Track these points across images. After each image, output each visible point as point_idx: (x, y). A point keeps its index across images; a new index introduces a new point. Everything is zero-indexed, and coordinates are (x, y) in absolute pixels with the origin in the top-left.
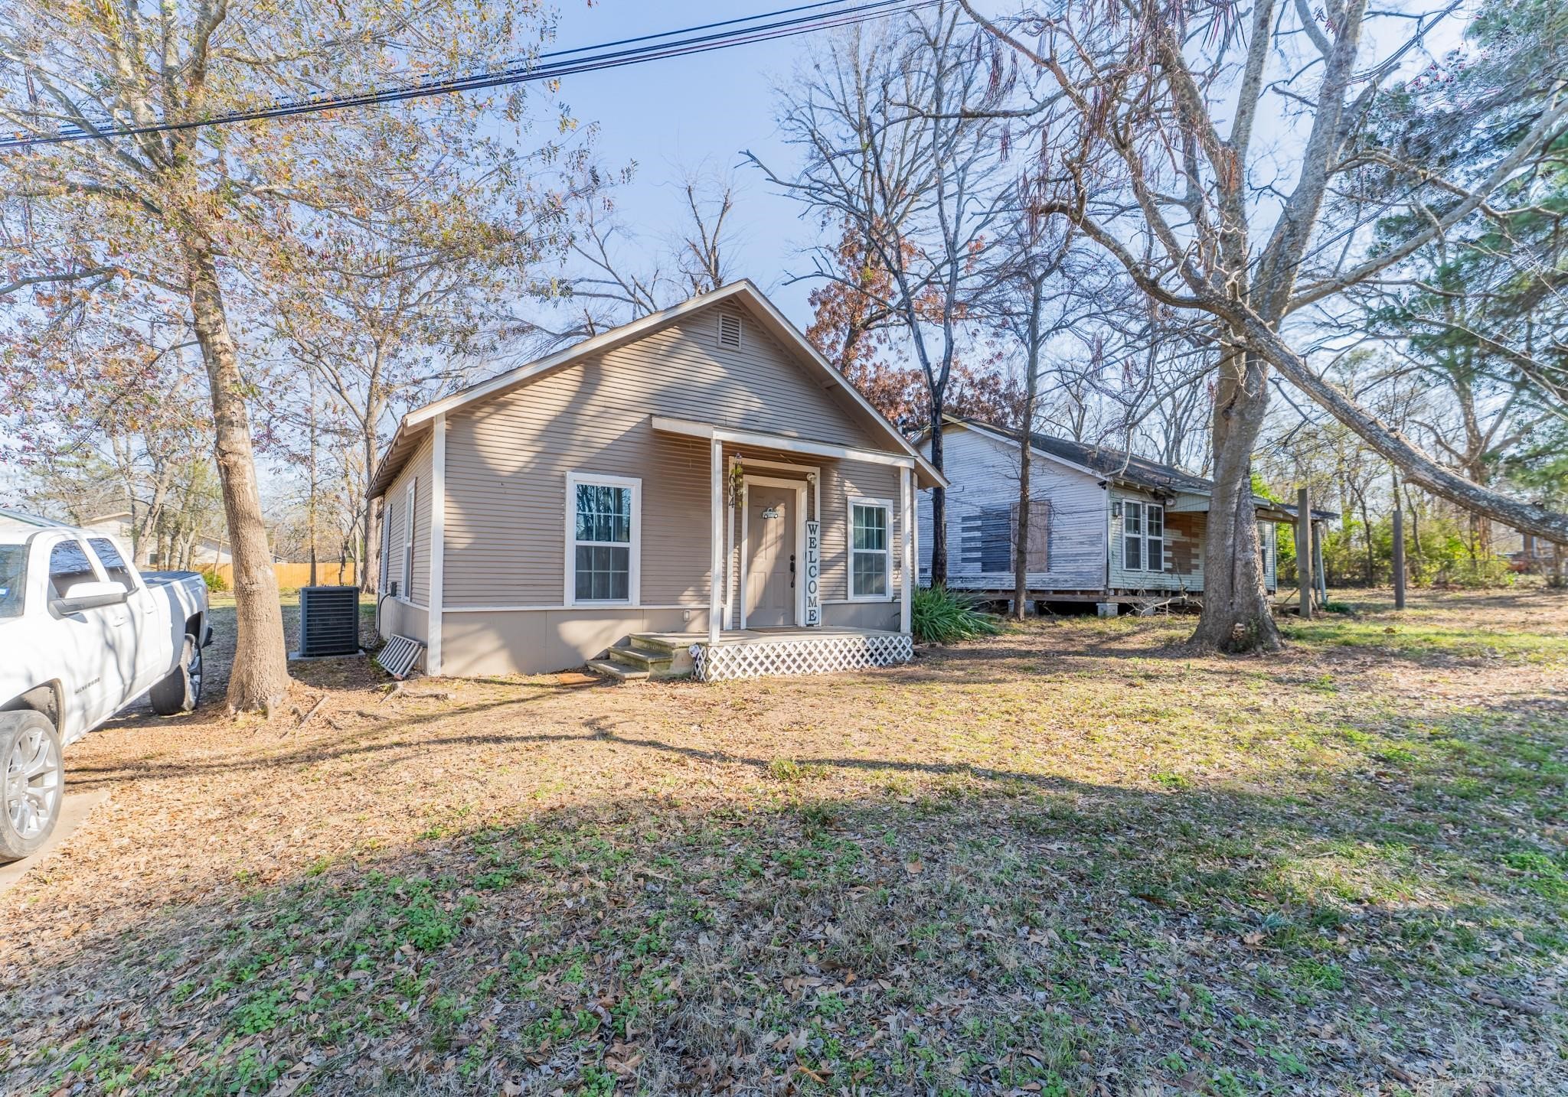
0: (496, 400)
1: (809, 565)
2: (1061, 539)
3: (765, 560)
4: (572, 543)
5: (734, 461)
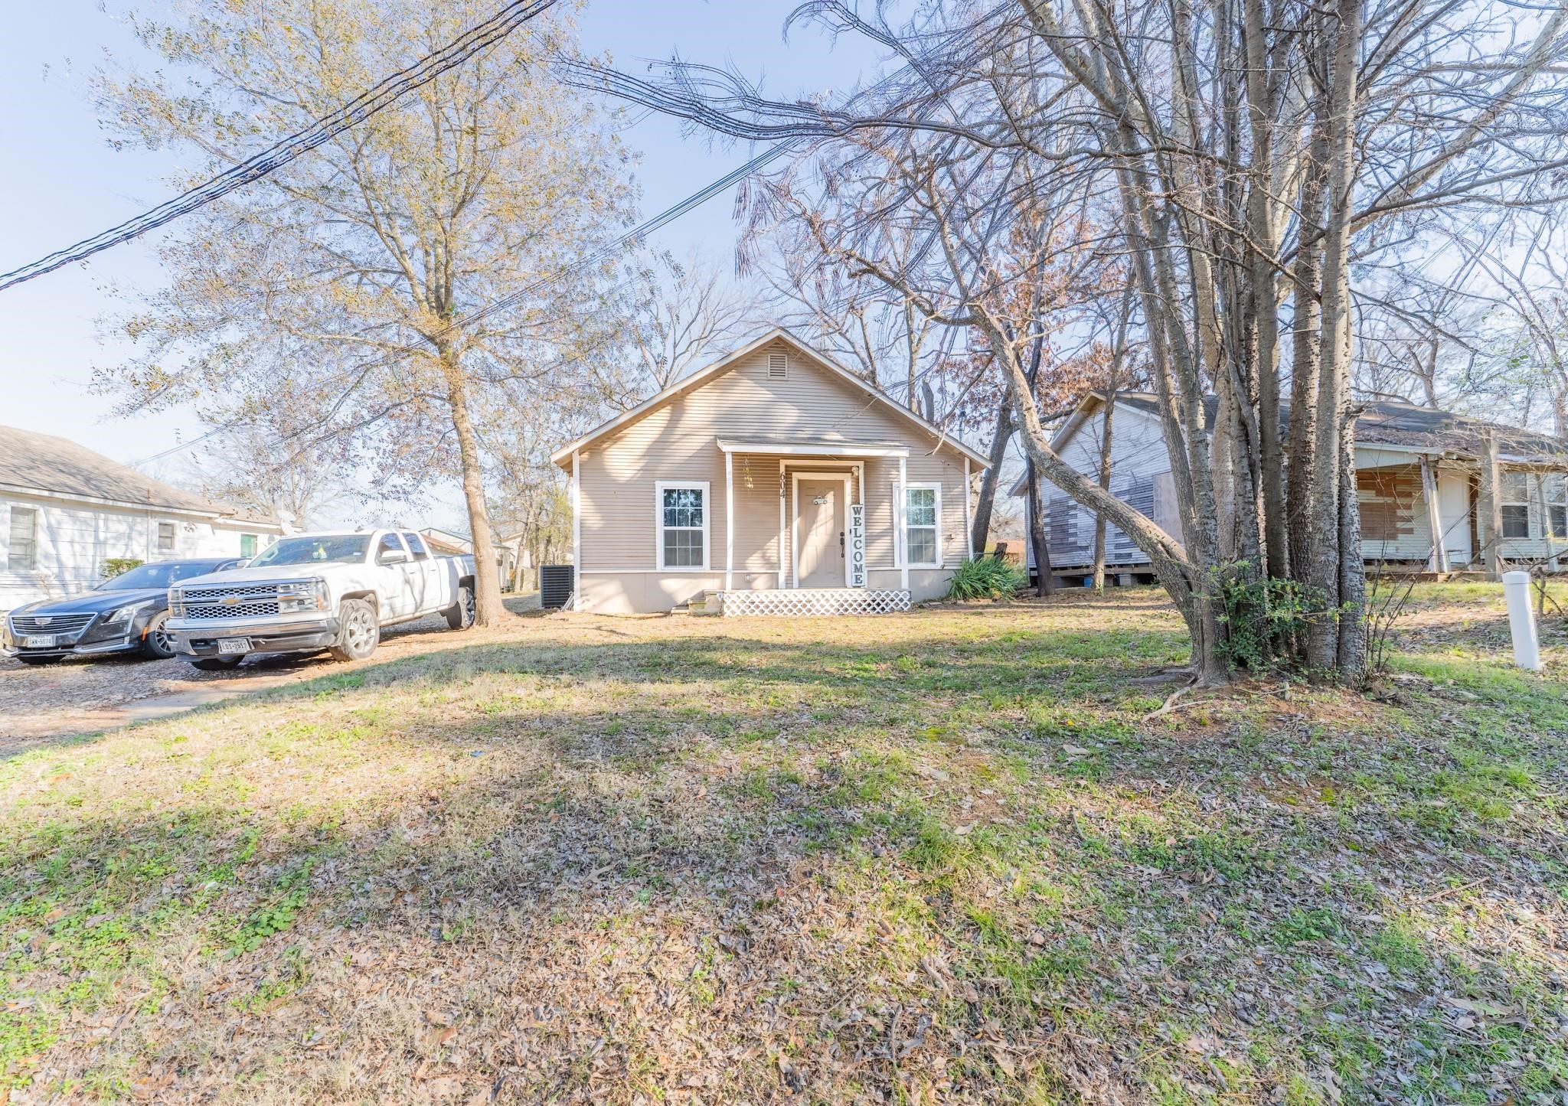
0: (613, 435)
1: (855, 539)
3: (818, 538)
4: (660, 528)
5: (783, 463)
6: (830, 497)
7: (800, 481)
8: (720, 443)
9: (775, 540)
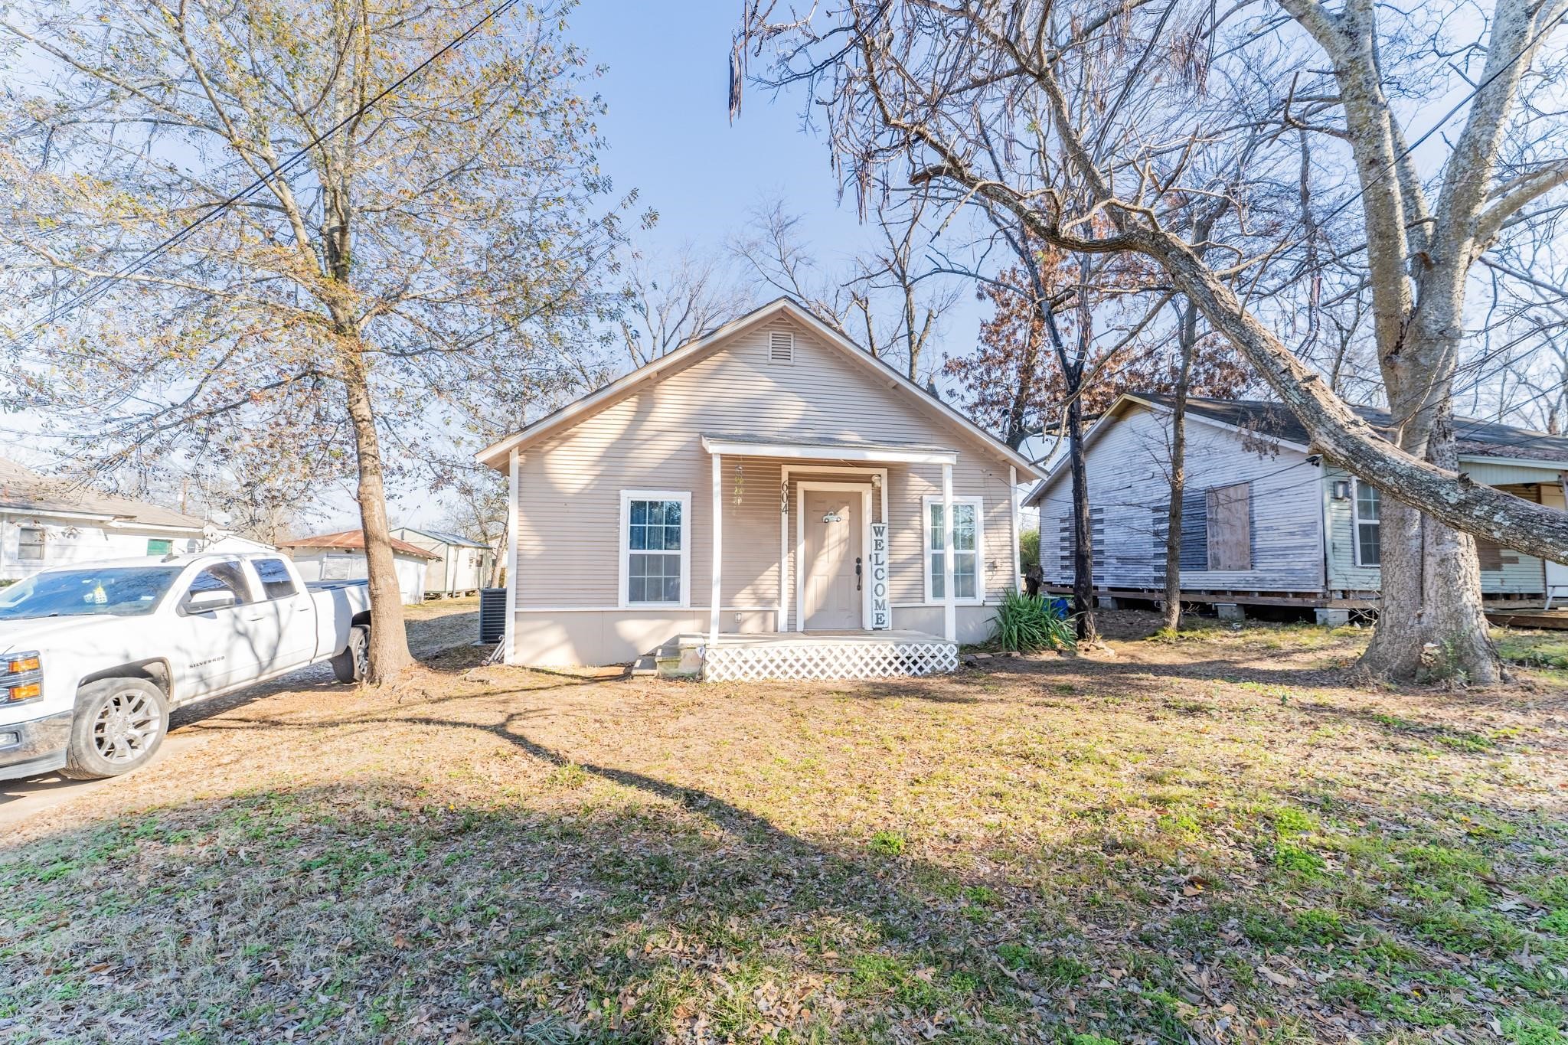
0: (560, 431)
1: (875, 568)
2: (1267, 529)
3: (827, 564)
4: (625, 552)
5: (786, 469)
6: (844, 513)
7: (806, 492)
8: (705, 443)
9: (775, 568)
